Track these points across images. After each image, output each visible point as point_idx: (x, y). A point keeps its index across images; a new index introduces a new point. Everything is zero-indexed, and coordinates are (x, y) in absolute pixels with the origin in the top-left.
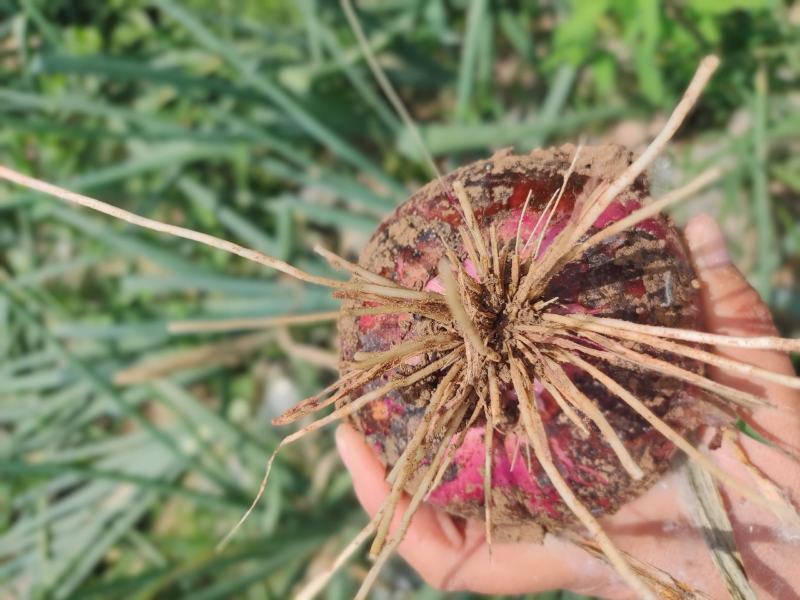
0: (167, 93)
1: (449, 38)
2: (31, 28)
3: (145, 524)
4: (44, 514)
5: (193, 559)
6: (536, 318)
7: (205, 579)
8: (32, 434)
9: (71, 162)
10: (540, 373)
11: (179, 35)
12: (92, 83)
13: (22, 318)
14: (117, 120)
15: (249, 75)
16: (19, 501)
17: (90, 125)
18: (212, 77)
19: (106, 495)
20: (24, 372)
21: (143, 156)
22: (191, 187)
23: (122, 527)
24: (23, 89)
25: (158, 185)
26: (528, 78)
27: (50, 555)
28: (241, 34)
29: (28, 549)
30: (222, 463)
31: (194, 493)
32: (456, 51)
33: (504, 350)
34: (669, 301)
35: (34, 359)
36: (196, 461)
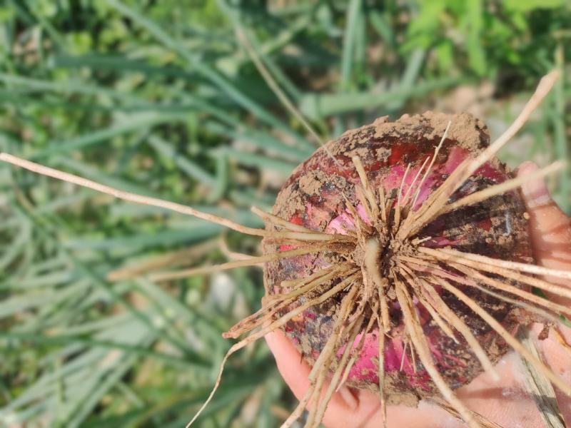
0: (138, 77)
1: (334, 32)
2: (45, 35)
3: (128, 378)
4: (60, 371)
5: (163, 402)
6: (414, 251)
7: (171, 416)
8: (50, 315)
9: (74, 127)
10: (418, 293)
11: (145, 37)
12: (86, 72)
13: (42, 234)
14: (104, 98)
15: (195, 63)
16: (42, 362)
17: (85, 101)
18: (169, 65)
19: (101, 358)
20: (44, 273)
21: (123, 121)
22: (157, 142)
23: (113, 380)
24: (40, 78)
25: (134, 141)
26: (391, 58)
27: (64, 399)
28: (188, 34)
29: (49, 395)
30: (182, 334)
31: (162, 355)
32: (339, 42)
33: (391, 276)
34: (509, 232)
35: (50, 264)
36: (163, 332)
